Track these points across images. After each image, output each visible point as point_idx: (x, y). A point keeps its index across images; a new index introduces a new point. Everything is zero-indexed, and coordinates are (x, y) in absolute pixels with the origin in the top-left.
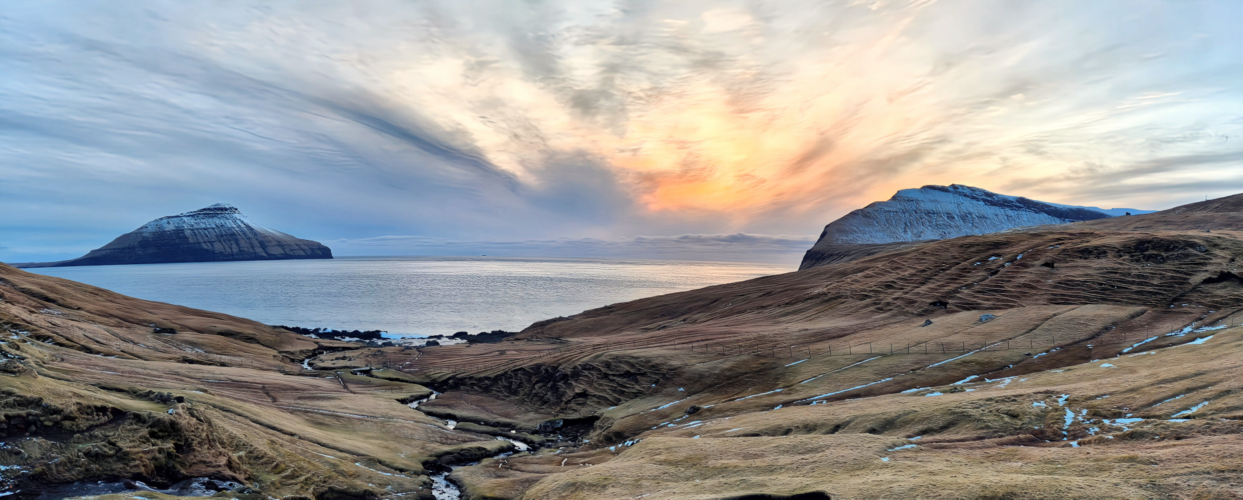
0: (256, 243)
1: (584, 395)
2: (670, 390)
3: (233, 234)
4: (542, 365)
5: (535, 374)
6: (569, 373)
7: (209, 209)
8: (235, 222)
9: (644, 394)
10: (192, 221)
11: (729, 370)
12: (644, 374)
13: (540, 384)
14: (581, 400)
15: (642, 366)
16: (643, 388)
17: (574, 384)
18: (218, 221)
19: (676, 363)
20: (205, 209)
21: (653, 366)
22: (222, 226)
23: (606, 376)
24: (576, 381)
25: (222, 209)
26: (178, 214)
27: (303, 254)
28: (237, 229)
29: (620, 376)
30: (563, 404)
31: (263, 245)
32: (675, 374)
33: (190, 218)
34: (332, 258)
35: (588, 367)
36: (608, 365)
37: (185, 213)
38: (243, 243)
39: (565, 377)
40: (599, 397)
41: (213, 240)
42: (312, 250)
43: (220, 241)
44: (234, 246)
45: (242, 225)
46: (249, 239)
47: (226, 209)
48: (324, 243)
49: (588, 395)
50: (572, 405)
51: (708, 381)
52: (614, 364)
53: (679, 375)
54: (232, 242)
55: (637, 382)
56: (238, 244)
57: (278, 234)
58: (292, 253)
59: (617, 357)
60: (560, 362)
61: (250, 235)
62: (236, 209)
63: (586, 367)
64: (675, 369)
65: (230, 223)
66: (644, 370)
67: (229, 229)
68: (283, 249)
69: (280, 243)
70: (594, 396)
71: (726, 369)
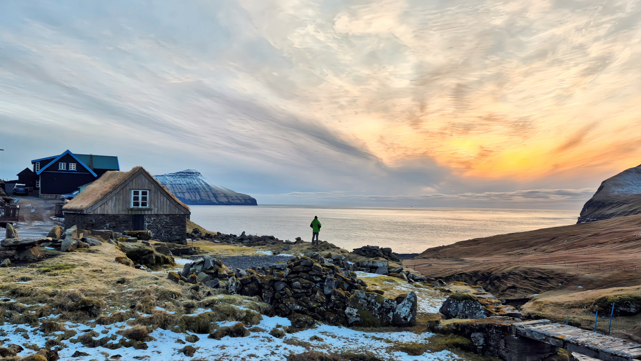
0: (211, 195)
1: (514, 287)
2: (573, 287)
3: (197, 189)
4: (478, 272)
5: (474, 276)
6: (500, 276)
7: (182, 172)
8: (198, 181)
9: (555, 289)
10: (172, 179)
11: (609, 278)
12: (552, 278)
13: (481, 282)
14: (513, 290)
15: (550, 274)
16: (554, 285)
17: (505, 282)
18: (188, 180)
19: (572, 273)
20: (180, 172)
21: (557, 274)
22: (191, 183)
23: (526, 278)
24: (506, 280)
25: (191, 173)
26: (163, 174)
27: (239, 201)
28: (200, 185)
29: (535, 278)
30: (500, 292)
31: (215, 196)
32: (574, 279)
33: (171, 177)
34: (257, 205)
35: (512, 273)
36: (526, 273)
37: (167, 173)
38: (203, 194)
39: (497, 278)
40: (525, 289)
41: (184, 191)
42: (245, 200)
43: (189, 193)
44: (198, 196)
45: (203, 183)
46: (207, 192)
47: (193, 173)
48: (253, 196)
49: (517, 288)
50: (507, 292)
51: (598, 283)
52: (530, 272)
53: (577, 279)
54: (196, 193)
55: (548, 282)
56: (200, 195)
57: (225, 190)
58: (233, 202)
59: (530, 268)
60: (492, 270)
61: (208, 190)
62: (200, 173)
63: (510, 273)
64: (573, 276)
65: (195, 182)
66: (551, 276)
67: (195, 185)
68: (228, 199)
69: (226, 196)
70: (521, 288)
71: (607, 278)
